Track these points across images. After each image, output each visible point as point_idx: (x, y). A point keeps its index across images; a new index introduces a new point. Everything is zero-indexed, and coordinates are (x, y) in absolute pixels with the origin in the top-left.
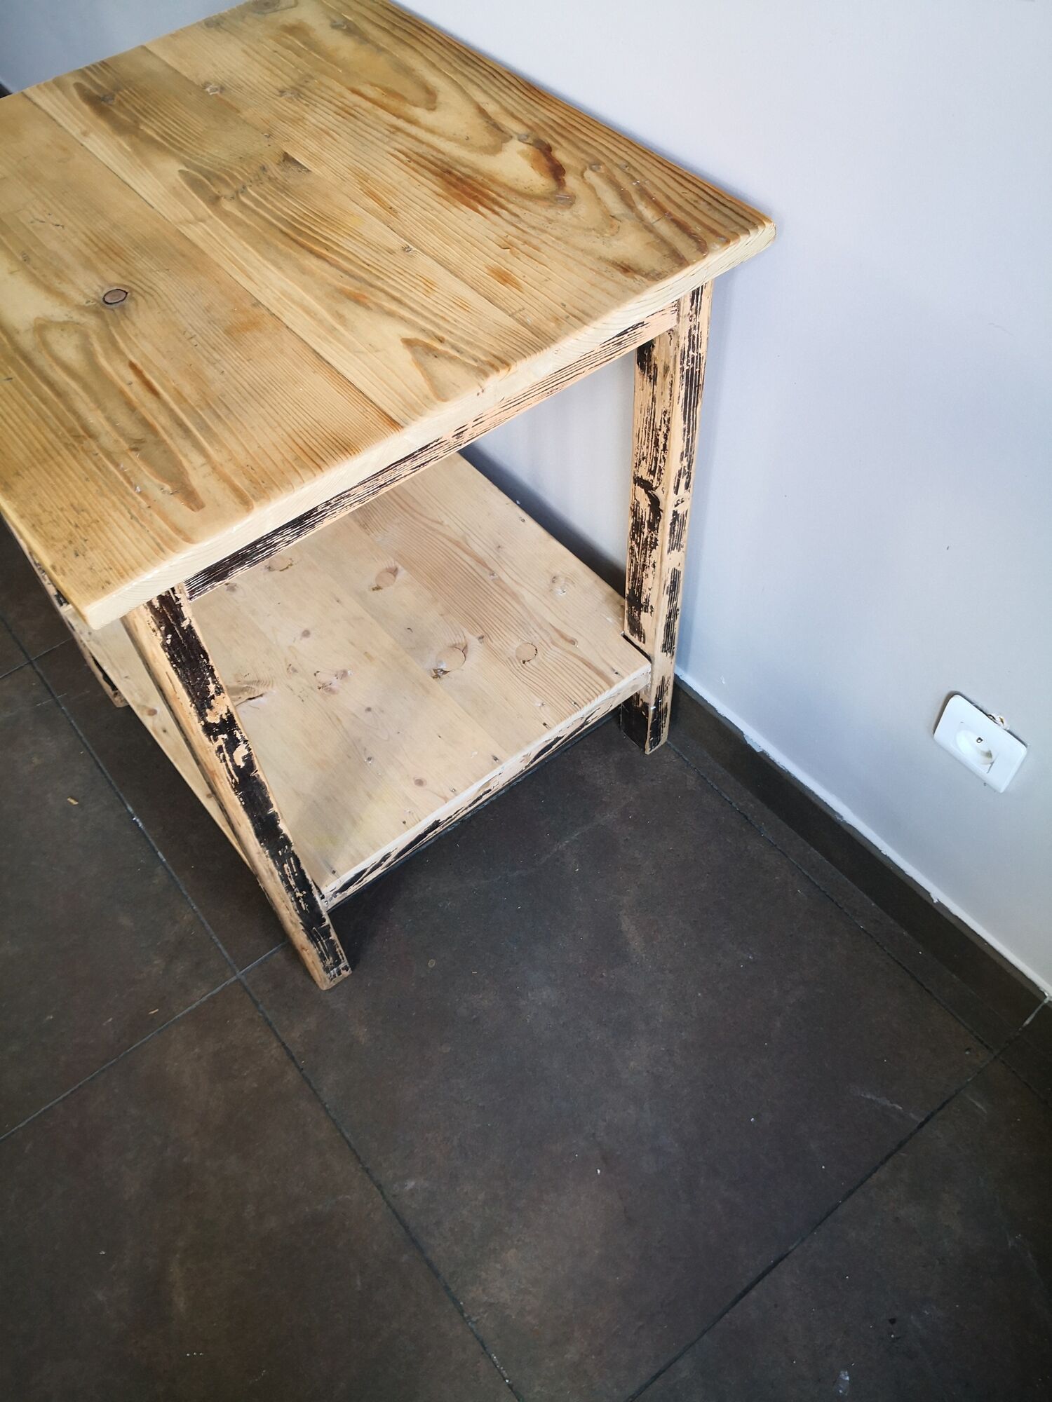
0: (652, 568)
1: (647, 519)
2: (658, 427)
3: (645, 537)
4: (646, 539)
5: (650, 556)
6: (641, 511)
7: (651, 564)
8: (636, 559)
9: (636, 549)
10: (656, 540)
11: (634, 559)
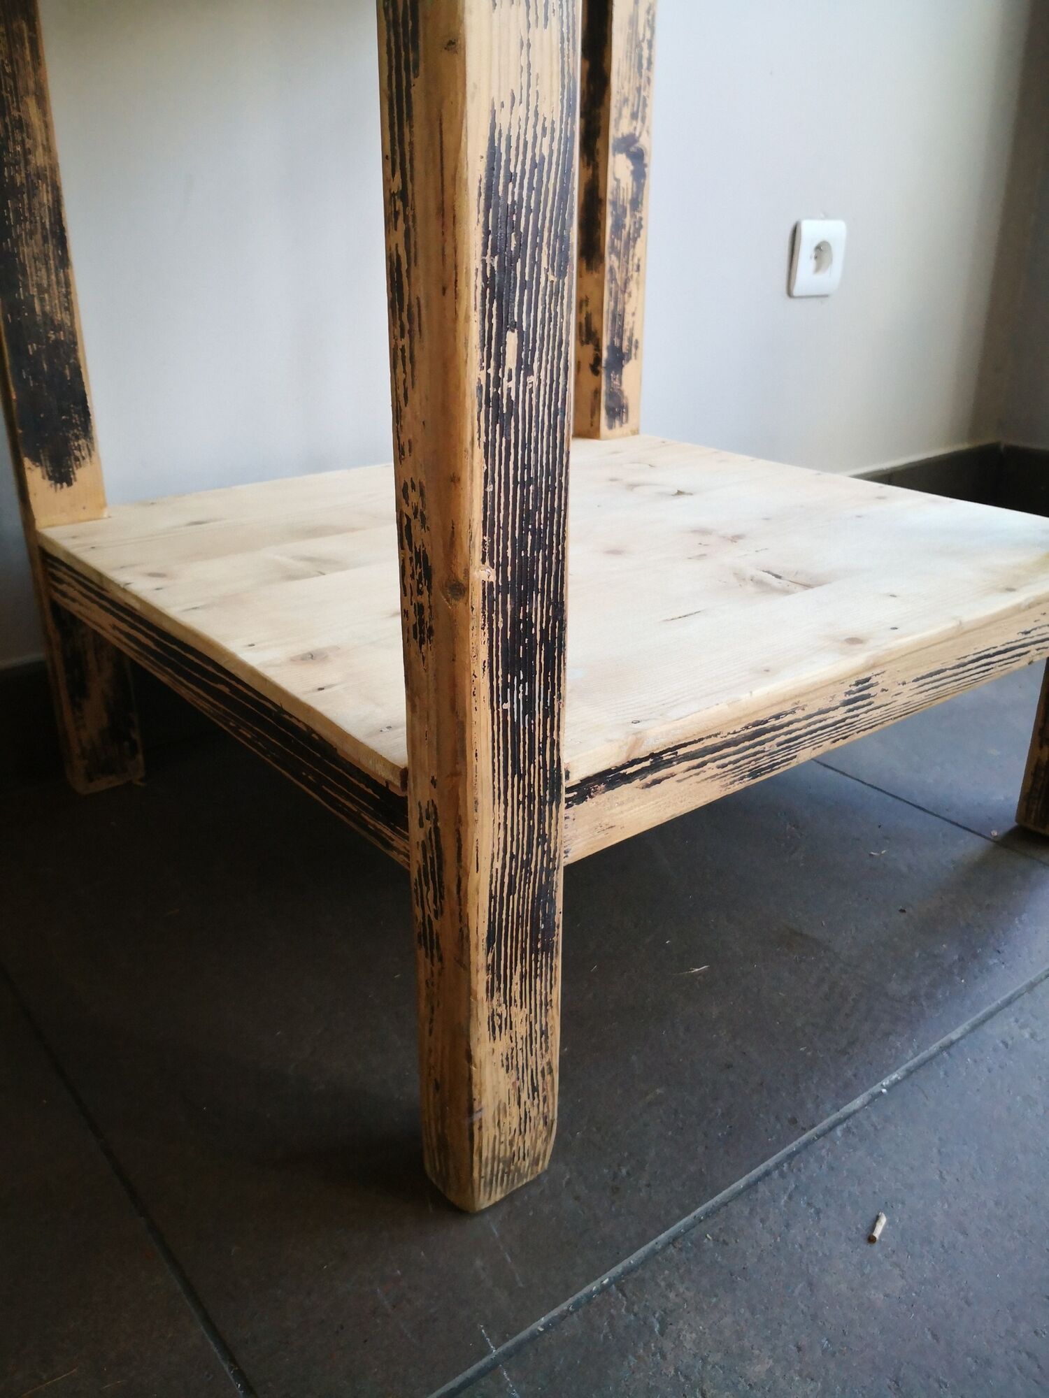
0: (635, 274)
1: (630, 197)
2: (641, 37)
3: (627, 229)
4: (629, 233)
5: (633, 256)
6: (621, 191)
7: (635, 267)
8: (615, 280)
9: (616, 264)
10: (641, 219)
11: (613, 286)
